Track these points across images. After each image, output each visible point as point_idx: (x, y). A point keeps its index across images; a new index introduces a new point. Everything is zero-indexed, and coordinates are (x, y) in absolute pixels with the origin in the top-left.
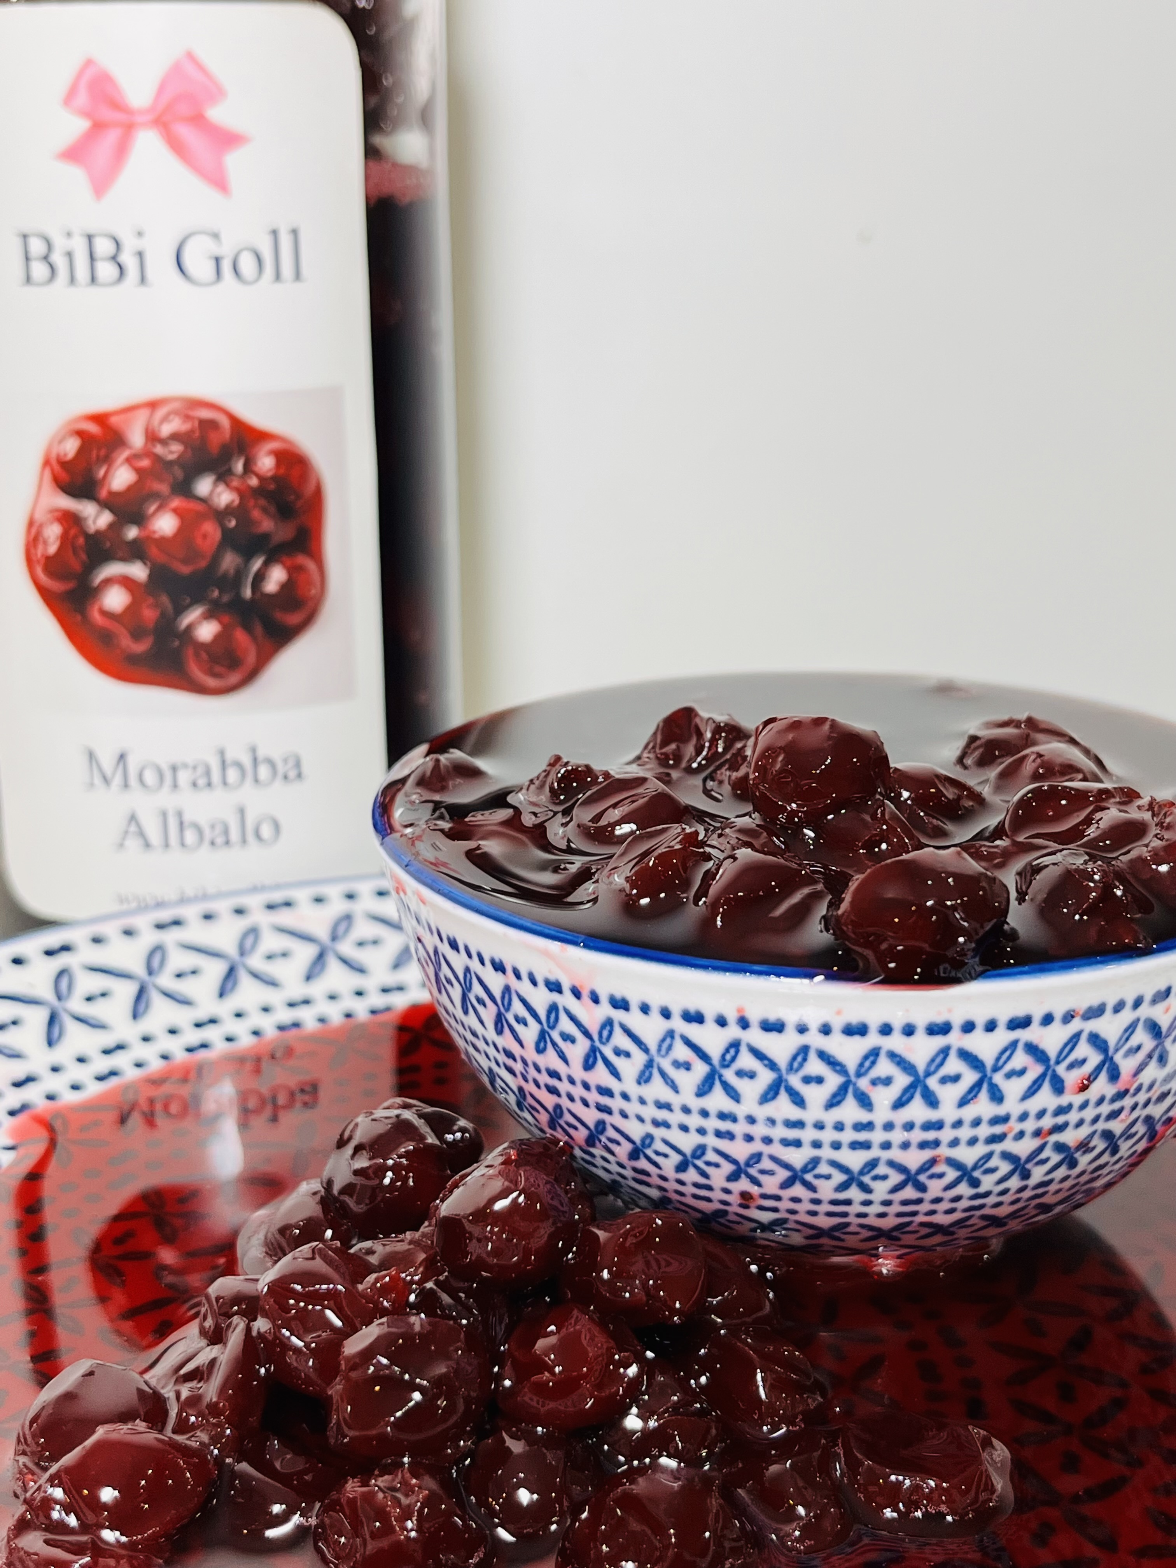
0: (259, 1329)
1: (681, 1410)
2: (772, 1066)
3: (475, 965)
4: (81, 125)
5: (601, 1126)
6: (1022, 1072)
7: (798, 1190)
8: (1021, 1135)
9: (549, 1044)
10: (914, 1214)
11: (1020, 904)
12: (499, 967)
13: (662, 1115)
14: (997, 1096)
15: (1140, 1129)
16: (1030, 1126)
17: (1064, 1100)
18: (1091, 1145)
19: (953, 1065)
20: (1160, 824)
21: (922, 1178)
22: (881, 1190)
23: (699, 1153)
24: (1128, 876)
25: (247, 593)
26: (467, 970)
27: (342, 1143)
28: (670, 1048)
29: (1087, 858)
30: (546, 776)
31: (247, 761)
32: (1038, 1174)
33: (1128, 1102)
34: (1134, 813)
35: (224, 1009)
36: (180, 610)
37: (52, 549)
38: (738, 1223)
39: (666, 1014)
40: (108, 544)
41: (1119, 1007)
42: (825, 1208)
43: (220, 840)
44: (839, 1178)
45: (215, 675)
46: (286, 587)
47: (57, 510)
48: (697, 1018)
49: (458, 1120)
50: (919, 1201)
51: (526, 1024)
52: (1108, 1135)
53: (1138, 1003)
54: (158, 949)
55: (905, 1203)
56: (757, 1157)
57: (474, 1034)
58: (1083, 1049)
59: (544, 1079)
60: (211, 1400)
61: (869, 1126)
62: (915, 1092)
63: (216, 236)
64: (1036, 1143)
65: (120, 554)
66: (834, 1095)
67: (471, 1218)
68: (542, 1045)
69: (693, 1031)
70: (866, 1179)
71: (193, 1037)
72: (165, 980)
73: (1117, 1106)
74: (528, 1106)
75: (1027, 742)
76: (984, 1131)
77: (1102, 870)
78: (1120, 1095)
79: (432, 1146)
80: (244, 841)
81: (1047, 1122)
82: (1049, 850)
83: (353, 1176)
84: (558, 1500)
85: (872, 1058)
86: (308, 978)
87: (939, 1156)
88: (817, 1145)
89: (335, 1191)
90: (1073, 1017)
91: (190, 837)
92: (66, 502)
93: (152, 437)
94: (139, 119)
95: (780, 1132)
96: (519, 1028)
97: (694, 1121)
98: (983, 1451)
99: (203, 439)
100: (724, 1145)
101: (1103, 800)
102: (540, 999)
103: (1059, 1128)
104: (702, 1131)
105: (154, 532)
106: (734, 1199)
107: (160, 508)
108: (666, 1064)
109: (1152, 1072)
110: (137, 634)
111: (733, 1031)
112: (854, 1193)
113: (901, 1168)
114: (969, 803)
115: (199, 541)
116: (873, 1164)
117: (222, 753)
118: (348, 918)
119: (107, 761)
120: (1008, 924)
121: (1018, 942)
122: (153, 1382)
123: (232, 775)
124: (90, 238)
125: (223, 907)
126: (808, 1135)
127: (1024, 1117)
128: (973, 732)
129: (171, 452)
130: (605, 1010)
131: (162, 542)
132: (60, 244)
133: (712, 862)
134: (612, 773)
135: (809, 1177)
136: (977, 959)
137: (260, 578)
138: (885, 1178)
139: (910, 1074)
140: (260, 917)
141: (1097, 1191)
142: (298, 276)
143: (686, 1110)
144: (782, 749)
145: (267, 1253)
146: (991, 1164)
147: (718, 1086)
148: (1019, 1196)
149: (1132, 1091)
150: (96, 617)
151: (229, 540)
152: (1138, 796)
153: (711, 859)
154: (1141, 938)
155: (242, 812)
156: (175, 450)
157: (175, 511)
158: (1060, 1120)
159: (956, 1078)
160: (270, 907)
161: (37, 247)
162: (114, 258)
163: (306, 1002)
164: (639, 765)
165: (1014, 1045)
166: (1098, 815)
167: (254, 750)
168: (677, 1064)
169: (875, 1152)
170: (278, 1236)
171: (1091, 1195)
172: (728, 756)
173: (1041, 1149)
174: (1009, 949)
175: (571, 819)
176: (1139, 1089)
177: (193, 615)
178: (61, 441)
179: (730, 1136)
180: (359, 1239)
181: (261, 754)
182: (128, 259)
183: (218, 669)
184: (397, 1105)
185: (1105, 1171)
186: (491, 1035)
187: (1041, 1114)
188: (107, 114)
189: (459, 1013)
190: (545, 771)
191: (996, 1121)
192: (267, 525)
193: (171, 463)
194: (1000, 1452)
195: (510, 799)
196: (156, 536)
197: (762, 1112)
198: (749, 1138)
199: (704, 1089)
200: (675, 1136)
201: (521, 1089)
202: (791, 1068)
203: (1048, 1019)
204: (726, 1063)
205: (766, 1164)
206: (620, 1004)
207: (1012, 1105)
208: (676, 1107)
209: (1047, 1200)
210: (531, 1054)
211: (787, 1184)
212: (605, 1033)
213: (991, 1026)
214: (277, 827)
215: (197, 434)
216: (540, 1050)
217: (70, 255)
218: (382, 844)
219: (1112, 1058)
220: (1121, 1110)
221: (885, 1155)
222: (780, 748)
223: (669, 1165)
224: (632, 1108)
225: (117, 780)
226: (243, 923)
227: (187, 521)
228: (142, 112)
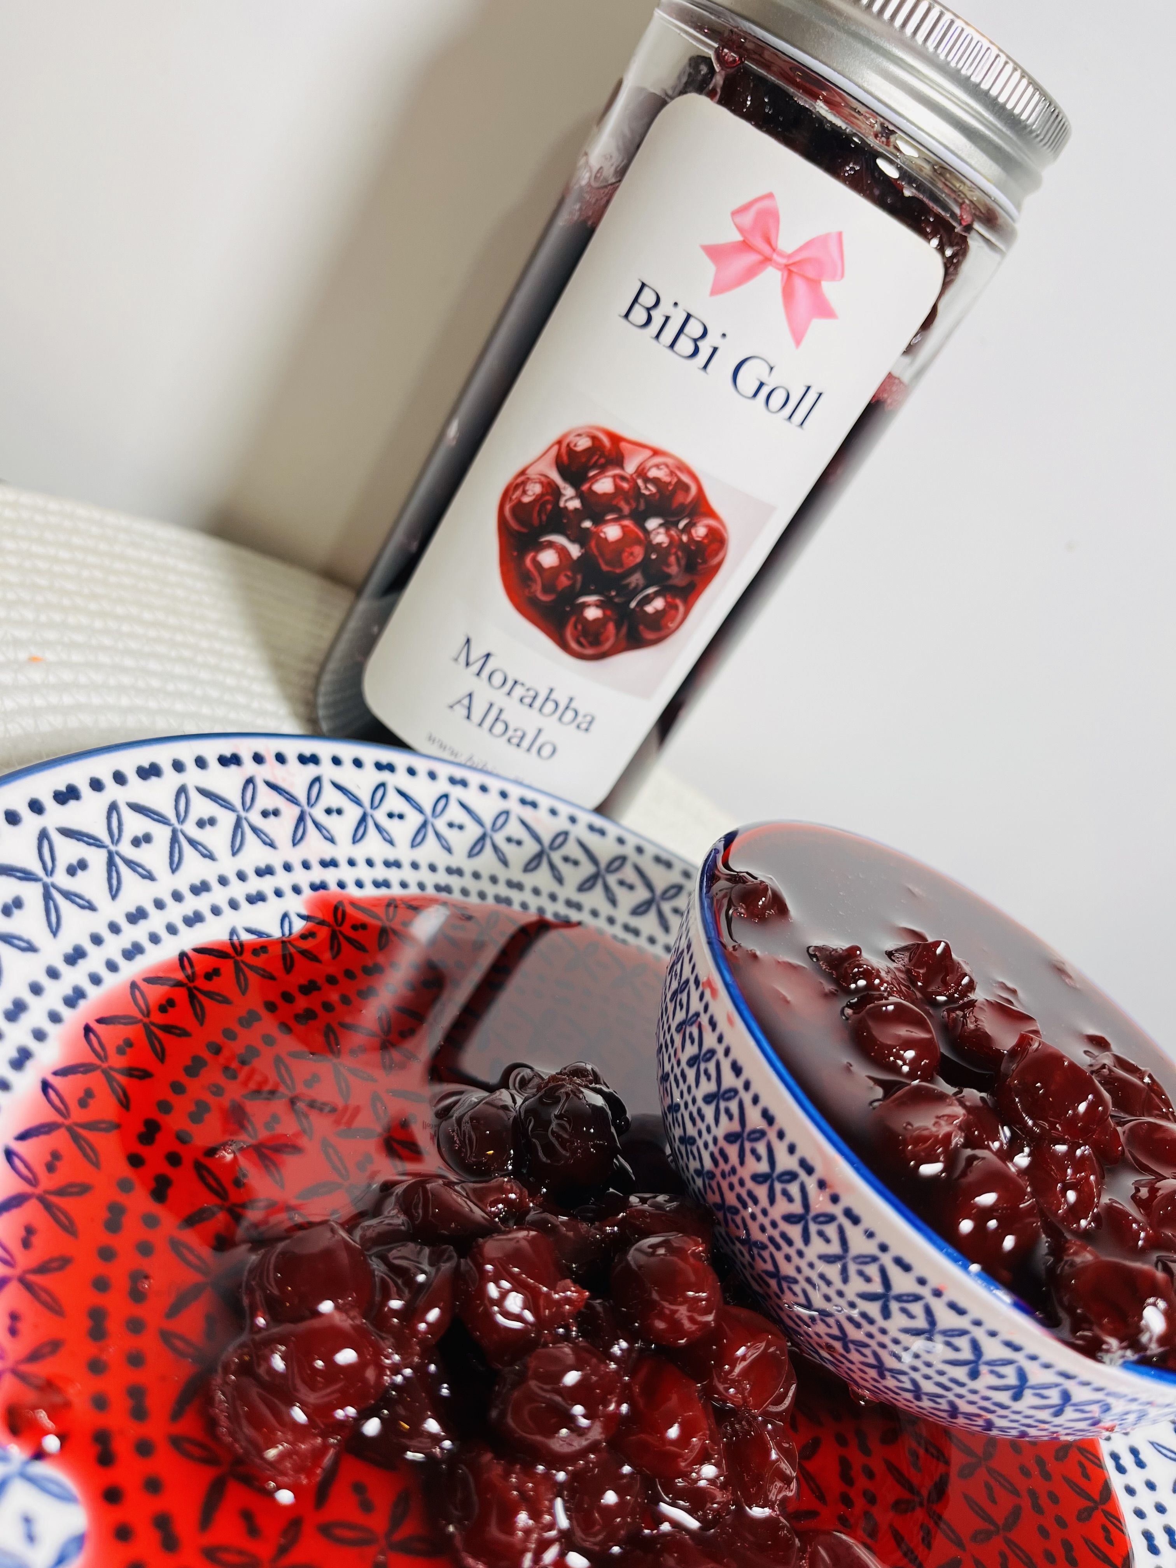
2: (932, 1323)
3: (746, 1096)
4: (734, 236)
5: (762, 1245)
6: (1085, 1412)
7: (871, 1371)
9: (766, 1185)
12: (768, 1118)
13: (818, 1281)
14: (1057, 1414)
19: (1052, 1392)
23: (823, 1313)
25: (633, 605)
26: (734, 1090)
28: (865, 1263)
31: (563, 704)
35: (469, 866)
36: (585, 591)
37: (526, 499)
39: (883, 1248)
40: (567, 522)
43: (515, 741)
44: (908, 1386)
45: (578, 642)
46: (659, 614)
47: (546, 477)
48: (905, 1267)
51: (758, 1159)
54: (445, 798)
56: (863, 1344)
59: (741, 1190)
61: (961, 1384)
62: (1011, 1389)
63: (772, 368)
65: (570, 533)
66: (957, 1361)
68: (760, 1179)
69: (895, 1273)
70: (925, 1397)
71: (443, 879)
74: (707, 1181)
85: (1006, 1362)
86: (527, 868)
87: (985, 1416)
88: (914, 1369)
90: (1148, 1404)
92: (555, 476)
93: (641, 472)
94: (777, 258)
96: (749, 1154)
97: (839, 1301)
100: (847, 1324)
104: (839, 1308)
105: (602, 531)
106: (818, 1340)
107: (614, 520)
108: (852, 1267)
110: (547, 588)
111: (924, 1291)
112: (907, 1394)
113: (954, 1407)
115: (626, 554)
116: (939, 1396)
117: (551, 691)
118: (566, 835)
119: (477, 653)
123: (550, 706)
125: (495, 785)
126: (915, 1362)
129: (646, 488)
130: (836, 1209)
131: (602, 542)
132: (666, 306)
135: (887, 1373)
137: (648, 600)
138: (937, 1403)
139: (1020, 1382)
142: (802, 424)
143: (840, 1293)
147: (879, 1303)
150: (529, 561)
151: (644, 566)
155: (539, 732)
156: (651, 490)
157: (623, 528)
159: (1045, 1397)
161: (647, 298)
162: (695, 341)
163: (519, 887)
165: (1099, 1401)
167: (571, 699)
168: (861, 1273)
169: (948, 1394)
177: (591, 599)
178: (579, 435)
181: (574, 705)
182: (705, 348)
183: (582, 640)
186: (719, 1133)
188: (758, 241)
192: (674, 570)
193: (642, 496)
196: (602, 535)
197: (896, 1334)
198: (870, 1336)
199: (867, 1297)
200: (815, 1295)
202: (944, 1332)
203: (1133, 1400)
204: (900, 1299)
205: (866, 1350)
206: (852, 1217)
208: (835, 1287)
210: (744, 1173)
211: (867, 1365)
212: (822, 1219)
213: (1098, 1389)
214: (554, 751)
215: (670, 488)
216: (755, 1179)
217: (667, 319)
221: (953, 1398)
223: (792, 1297)
224: (799, 1262)
225: (475, 668)
227: (627, 538)
228: (781, 254)
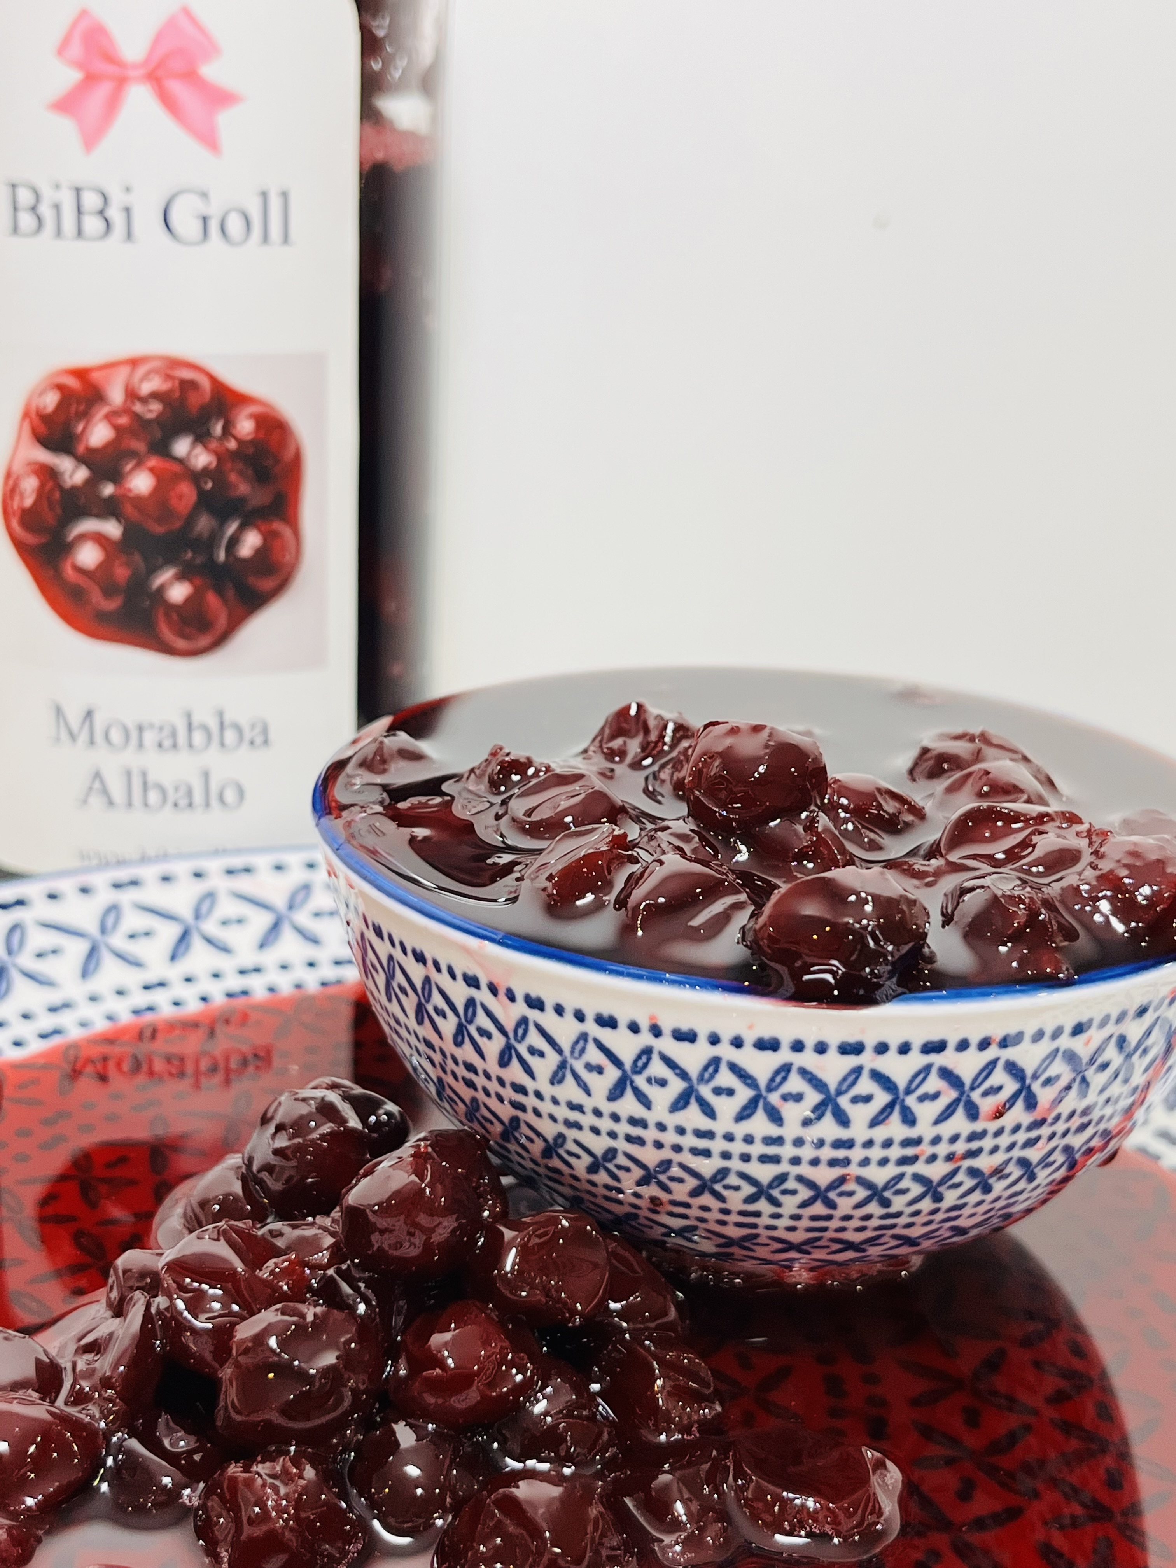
0: (158, 1306)
1: (576, 1413)
2: (683, 1075)
3: (398, 954)
4: (74, 76)
5: (515, 1122)
6: (936, 1096)
7: (707, 1199)
8: (933, 1158)
9: (467, 1039)
10: (825, 1229)
11: (943, 927)
12: (420, 958)
13: (574, 1116)
14: (909, 1119)
15: (1059, 1158)
16: (942, 1149)
17: (978, 1126)
18: (1006, 1171)
19: (866, 1085)
20: (1096, 853)
21: (832, 1195)
22: (790, 1205)
23: (610, 1156)
24: (1057, 904)
25: (222, 556)
26: (391, 958)
27: (265, 1120)
28: (583, 1051)
29: (1019, 882)
30: (487, 766)
31: (213, 725)
32: (951, 1197)
33: (1045, 1131)
34: (1072, 840)
35: (174, 973)
36: (153, 570)
37: (29, 502)
38: (651, 1227)
39: (580, 1016)
40: (83, 500)
41: (1039, 1036)
42: (734, 1218)
43: (183, 802)
44: (748, 1189)
45: (184, 636)
46: (261, 553)
47: (35, 463)
48: (609, 1022)
49: (385, 1103)
50: (829, 1218)
51: (445, 1017)
52: (1024, 1163)
53: (1057, 1034)
54: (113, 909)
55: (814, 1218)
56: (666, 1165)
57: (397, 1022)
58: (999, 1077)
59: (461, 1071)
60: (105, 1374)
61: (779, 1141)
62: (826, 1110)
63: (204, 195)
64: (948, 1167)
65: (95, 511)
66: (745, 1108)
67: (376, 1207)
68: (460, 1038)
69: (606, 1035)
70: (775, 1193)
71: (141, 999)
72: (118, 941)
73: (1033, 1134)
74: (446, 1096)
75: (978, 756)
76: (895, 1152)
77: (1029, 897)
78: (1039, 1123)
79: (354, 1130)
80: (207, 804)
81: (961, 1147)
82: (977, 873)
83: (272, 1156)
84: (442, 1495)
85: (783, 1074)
86: (262, 946)
87: (849, 1175)
88: (726, 1155)
89: (255, 1168)
90: (989, 1044)
91: (153, 797)
92: (44, 456)
93: (132, 395)
94: (132, 73)
95: (689, 1141)
96: (438, 1020)
97: (605, 1124)
98: (874, 1471)
99: (183, 398)
100: (634, 1149)
101: (1043, 823)
102: (459, 993)
103: (973, 1154)
104: (613, 1135)
105: (130, 490)
106: (644, 1203)
107: (135, 468)
108: (579, 1066)
109: (1071, 1102)
110: (109, 591)
111: (646, 1039)
112: (763, 1205)
113: (810, 1184)
114: (909, 818)
115: (174, 502)
116: (782, 1178)
117: (189, 716)
118: (306, 888)
119: (74, 717)
120: (929, 947)
121: (935, 965)
122: (53, 1352)
123: (198, 738)
124: (78, 191)
125: (181, 869)
126: (717, 1145)
127: (936, 1140)
128: (927, 743)
129: (150, 411)
130: (520, 1009)
131: (138, 501)
132: (48, 195)
133: (640, 865)
134: (553, 766)
135: (718, 1187)
136: (894, 980)
137: (234, 542)
138: (794, 1192)
139: (821, 1092)
140: (218, 882)
141: (1018, 1216)
142: (286, 239)
143: (598, 1113)
144: (720, 754)
145: (184, 1225)
146: (902, 1185)
147: (629, 1093)
148: (931, 1217)
149: (1050, 1120)
150: (69, 572)
151: (205, 501)
152: (1080, 821)
153: (638, 862)
154: (1064, 968)
155: (206, 775)
156: (155, 408)
157: (152, 470)
158: (974, 1145)
159: (868, 1099)
160: (230, 872)
161: (25, 197)
162: (101, 212)
163: (257, 970)
164: (584, 759)
165: (927, 1069)
166: (1035, 839)
167: (221, 714)
168: (589, 1067)
169: (784, 1167)
170: (198, 1210)
171: (1009, 1218)
172: (674, 754)
173: (954, 1173)
174: (926, 972)
175: (506, 813)
176: (1058, 1118)
177: (166, 575)
178: (42, 393)
179: (640, 1141)
180: (275, 1218)
181: (228, 718)
182: (115, 214)
183: (187, 630)
184: (325, 1085)
185: (1021, 1198)
186: (412, 1023)
187: (954, 1139)
188: (101, 66)
189: (383, 999)
190: (487, 760)
191: (907, 1143)
192: (243, 488)
193: (149, 422)
194: (894, 1475)
195: (445, 787)
196: (131, 495)
197: (672, 1120)
198: (659, 1145)
199: (616, 1093)
200: (587, 1138)
201: (440, 1080)
202: (701, 1079)
203: (963, 1045)
204: (638, 1069)
205: (675, 1171)
206: (536, 1004)
207: (924, 1128)
208: (588, 1109)
209: (961, 1223)
210: (449, 1046)
211: (696, 1193)
212: (520, 1032)
213: (905, 1049)
214: (241, 793)
215: (176, 395)
216: (458, 1044)
217: (57, 207)
218: (317, 825)
219: (1029, 1087)
220: (1038, 1139)
221: (795, 1170)
222: (717, 753)
223: (581, 1165)
224: (546, 1107)
225: (84, 737)
226: (200, 887)
227: (163, 482)
228: (135, 66)
